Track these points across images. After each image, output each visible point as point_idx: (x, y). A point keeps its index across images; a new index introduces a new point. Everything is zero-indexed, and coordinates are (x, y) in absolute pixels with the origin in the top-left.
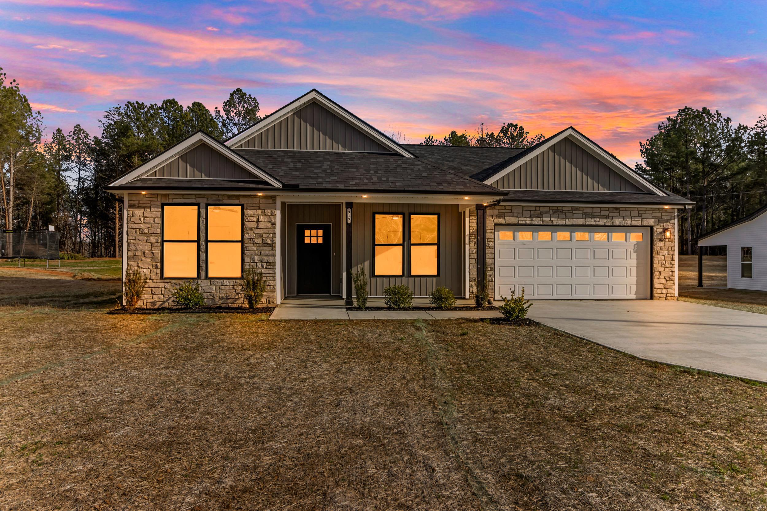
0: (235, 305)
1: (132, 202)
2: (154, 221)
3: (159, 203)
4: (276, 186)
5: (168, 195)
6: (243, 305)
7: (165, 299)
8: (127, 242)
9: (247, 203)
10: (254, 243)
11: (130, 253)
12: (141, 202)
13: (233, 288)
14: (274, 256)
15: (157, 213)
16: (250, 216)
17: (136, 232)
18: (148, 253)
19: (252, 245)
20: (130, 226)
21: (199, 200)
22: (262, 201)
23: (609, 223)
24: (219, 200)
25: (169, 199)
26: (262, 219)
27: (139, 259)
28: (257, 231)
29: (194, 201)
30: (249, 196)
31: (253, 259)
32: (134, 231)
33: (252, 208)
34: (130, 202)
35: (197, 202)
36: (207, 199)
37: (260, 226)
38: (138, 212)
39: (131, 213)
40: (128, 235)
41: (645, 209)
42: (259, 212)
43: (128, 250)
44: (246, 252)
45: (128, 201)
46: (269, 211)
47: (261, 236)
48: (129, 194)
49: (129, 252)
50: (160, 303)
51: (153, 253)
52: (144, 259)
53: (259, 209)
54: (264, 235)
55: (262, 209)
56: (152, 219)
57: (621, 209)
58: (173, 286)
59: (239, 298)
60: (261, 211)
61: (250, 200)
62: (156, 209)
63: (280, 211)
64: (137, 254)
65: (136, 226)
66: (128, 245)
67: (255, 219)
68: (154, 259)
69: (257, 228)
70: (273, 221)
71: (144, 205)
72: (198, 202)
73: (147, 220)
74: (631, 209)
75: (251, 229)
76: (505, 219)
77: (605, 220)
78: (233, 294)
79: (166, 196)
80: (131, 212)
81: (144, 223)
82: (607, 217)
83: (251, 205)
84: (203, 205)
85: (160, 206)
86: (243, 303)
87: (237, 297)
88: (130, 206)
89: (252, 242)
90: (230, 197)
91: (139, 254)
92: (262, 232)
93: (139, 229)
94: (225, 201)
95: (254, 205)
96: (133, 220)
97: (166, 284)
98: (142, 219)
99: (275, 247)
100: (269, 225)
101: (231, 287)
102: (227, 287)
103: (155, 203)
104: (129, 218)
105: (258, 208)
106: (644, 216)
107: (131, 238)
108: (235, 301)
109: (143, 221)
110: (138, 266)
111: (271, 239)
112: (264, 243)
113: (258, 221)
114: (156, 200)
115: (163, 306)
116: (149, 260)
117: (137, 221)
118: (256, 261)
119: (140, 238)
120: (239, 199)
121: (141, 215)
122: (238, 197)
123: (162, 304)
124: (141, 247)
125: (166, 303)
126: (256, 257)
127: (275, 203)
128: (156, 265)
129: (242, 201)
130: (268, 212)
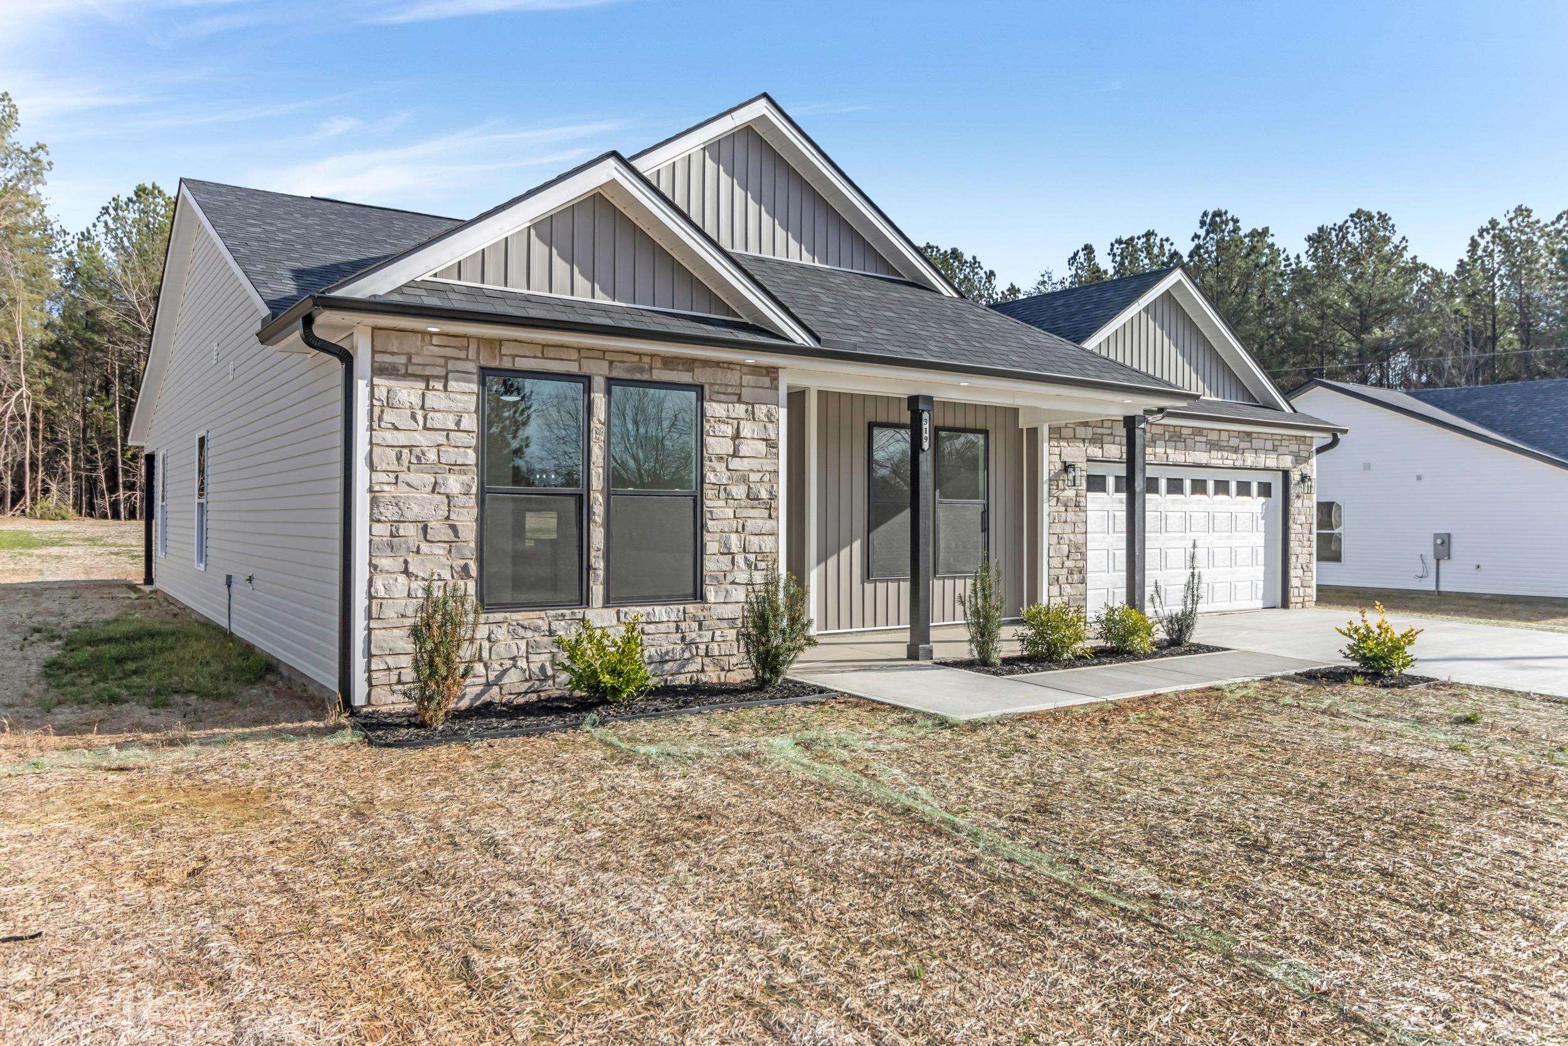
0: (682, 680)
1: (387, 359)
2: (458, 424)
3: (472, 367)
4: (799, 341)
5: (500, 342)
6: (704, 678)
7: (492, 677)
8: (371, 490)
9: (711, 384)
10: (729, 497)
11: (378, 529)
12: (415, 360)
13: (678, 628)
14: (774, 534)
15: (466, 397)
16: (720, 421)
17: (399, 458)
18: (438, 529)
19: (722, 503)
20: (378, 436)
21: (591, 367)
22: (747, 379)
23: (1239, 463)
24: (642, 370)
25: (502, 356)
26: (747, 430)
27: (409, 550)
28: (735, 464)
29: (573, 368)
30: (718, 364)
31: (727, 545)
32: (392, 454)
33: (723, 397)
34: (379, 358)
35: (582, 373)
36: (611, 363)
37: (744, 450)
38: (407, 393)
39: (381, 393)
40: (372, 468)
41: (1279, 437)
42: (740, 410)
43: (374, 520)
44: (710, 523)
45: (374, 352)
46: (764, 408)
47: (745, 479)
48: (375, 329)
49: (376, 526)
50: (478, 689)
51: (453, 528)
52: (425, 547)
53: (739, 401)
54: (754, 477)
55: (747, 403)
56: (451, 416)
57: (1254, 435)
58: (514, 634)
59: (692, 656)
60: (743, 407)
61: (720, 376)
62: (465, 387)
63: (785, 410)
64: (401, 532)
65: (401, 438)
66: (374, 502)
67: (729, 431)
68: (459, 550)
69: (735, 454)
70: (773, 436)
71: (427, 372)
72: (586, 370)
73: (436, 419)
74: (1264, 436)
75: (720, 458)
76: (1102, 448)
77: (1234, 456)
78: (678, 647)
79: (495, 344)
80: (384, 391)
81: (425, 428)
82: (1236, 450)
83: (722, 389)
84: (599, 383)
85: (475, 377)
86: (703, 671)
87: (687, 655)
88: (380, 370)
89: (723, 495)
90: (669, 362)
91: (409, 531)
92: (748, 467)
93: (411, 447)
94: (659, 375)
95: (730, 390)
96: (389, 416)
97: (494, 627)
98: (420, 415)
99: (777, 509)
100: (762, 447)
101: (673, 626)
102: (662, 628)
103: (461, 366)
104: (377, 411)
105: (735, 398)
106: (1281, 450)
107: (383, 477)
108: (683, 666)
109: (421, 423)
110: (406, 572)
111: (768, 486)
112: (752, 497)
113: (737, 436)
114: (463, 355)
115: (486, 698)
116: (440, 550)
117: (405, 422)
118: (734, 549)
119: (412, 478)
120: (692, 370)
121: (416, 401)
122: (690, 364)
123: (483, 693)
124: (416, 509)
125: (496, 689)
126: (734, 538)
127: (777, 389)
128: (465, 568)
129: (701, 376)
130: (761, 411)
